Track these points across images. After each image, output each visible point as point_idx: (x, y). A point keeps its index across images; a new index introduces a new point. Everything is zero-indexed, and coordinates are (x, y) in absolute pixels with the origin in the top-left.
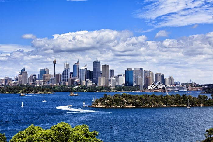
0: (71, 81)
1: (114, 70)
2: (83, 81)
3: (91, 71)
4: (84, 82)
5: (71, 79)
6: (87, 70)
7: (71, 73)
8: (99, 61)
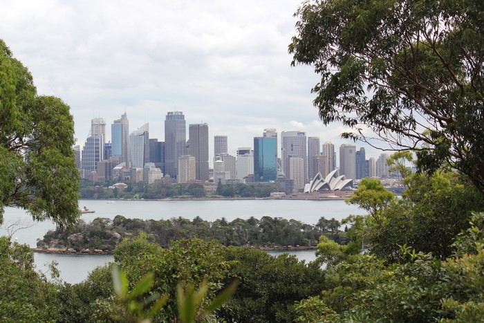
0: (106, 170)
1: (226, 137)
2: (137, 169)
3: (159, 141)
4: (139, 172)
5: (106, 164)
6: (150, 138)
7: (108, 147)
8: (181, 113)
